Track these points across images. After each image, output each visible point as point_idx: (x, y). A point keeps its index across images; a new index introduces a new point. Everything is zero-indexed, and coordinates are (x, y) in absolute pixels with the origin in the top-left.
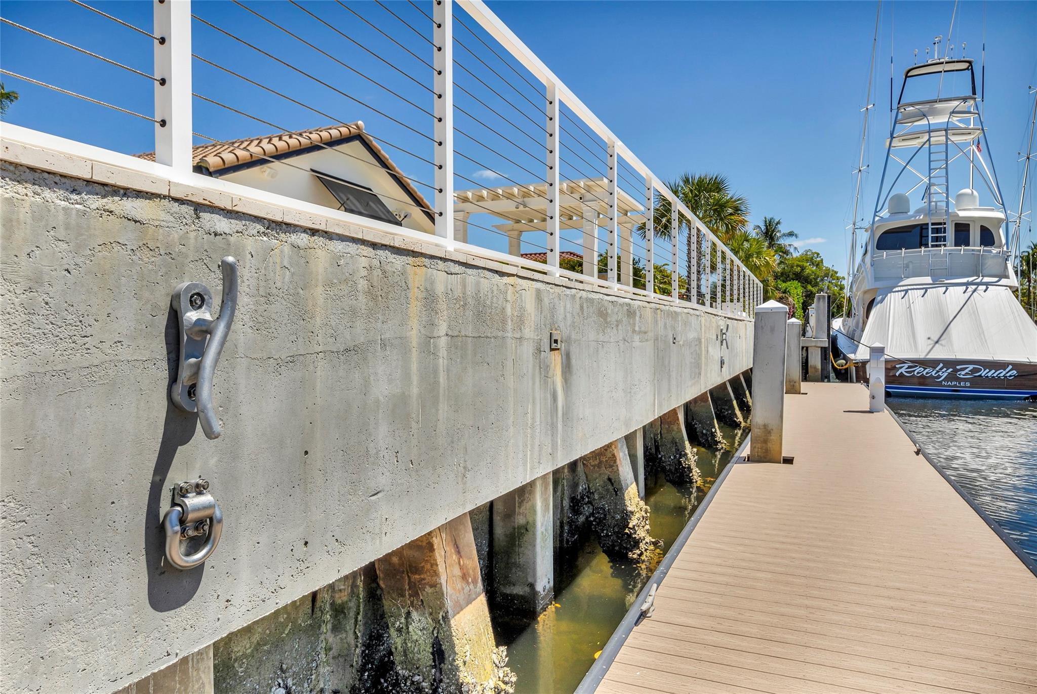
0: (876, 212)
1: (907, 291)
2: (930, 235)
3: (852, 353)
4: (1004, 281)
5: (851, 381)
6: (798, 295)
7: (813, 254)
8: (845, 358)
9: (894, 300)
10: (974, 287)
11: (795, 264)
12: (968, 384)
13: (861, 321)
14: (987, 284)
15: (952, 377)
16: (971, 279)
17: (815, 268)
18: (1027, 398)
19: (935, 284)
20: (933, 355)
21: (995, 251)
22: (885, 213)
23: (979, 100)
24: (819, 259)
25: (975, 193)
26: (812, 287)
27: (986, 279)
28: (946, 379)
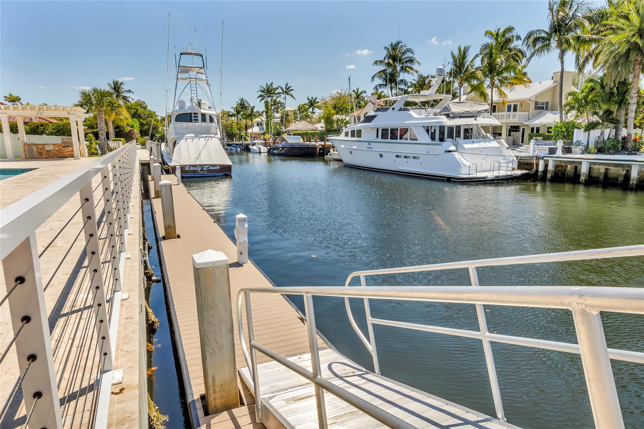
0: (174, 107)
1: (187, 139)
2: (193, 118)
3: (169, 163)
4: (216, 136)
5: (171, 174)
6: (137, 126)
7: (142, 102)
8: (167, 164)
9: (182, 142)
10: (208, 138)
11: (133, 108)
12: (207, 172)
13: (172, 150)
14: (212, 137)
15: (201, 170)
16: (207, 135)
17: (143, 109)
18: (223, 176)
19: (196, 136)
20: (196, 164)
21: (214, 125)
22: (177, 108)
23: (205, 69)
24: (145, 105)
25: (207, 103)
26: (143, 120)
27: (212, 135)
28: (200, 171)
